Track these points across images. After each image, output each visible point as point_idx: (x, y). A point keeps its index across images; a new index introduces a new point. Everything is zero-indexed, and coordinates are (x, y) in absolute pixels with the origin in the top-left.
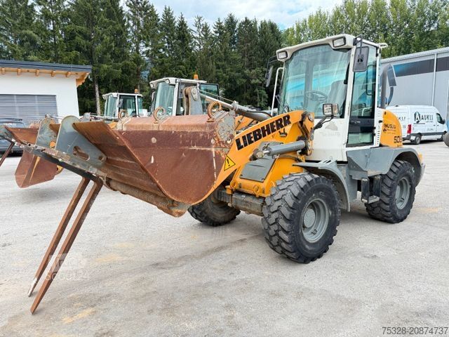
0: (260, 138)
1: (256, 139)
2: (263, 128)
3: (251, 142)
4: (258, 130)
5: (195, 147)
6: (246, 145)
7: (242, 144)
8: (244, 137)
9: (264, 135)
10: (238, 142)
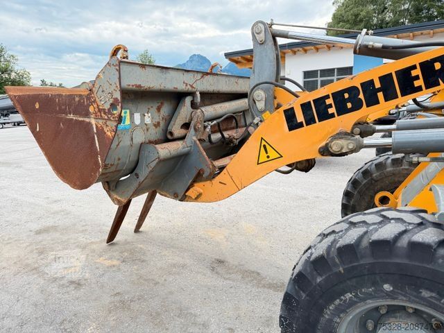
5: (71, 116)
6: (310, 121)
7: (300, 118)
10: (290, 115)
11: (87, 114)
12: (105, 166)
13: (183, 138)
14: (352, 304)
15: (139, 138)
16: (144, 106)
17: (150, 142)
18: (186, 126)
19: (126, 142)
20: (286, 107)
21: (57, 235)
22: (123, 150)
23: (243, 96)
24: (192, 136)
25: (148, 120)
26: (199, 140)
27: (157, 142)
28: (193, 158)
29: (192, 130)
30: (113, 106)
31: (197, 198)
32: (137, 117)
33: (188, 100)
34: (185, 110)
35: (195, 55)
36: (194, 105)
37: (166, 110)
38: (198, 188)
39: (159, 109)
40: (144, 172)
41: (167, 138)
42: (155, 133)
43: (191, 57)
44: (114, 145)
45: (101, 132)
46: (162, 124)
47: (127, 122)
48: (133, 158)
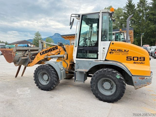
0: (47, 53)
1: (46, 53)
2: (48, 50)
3: (44, 54)
4: (46, 50)
5: (9, 53)
6: (43, 54)
7: (42, 54)
8: (42, 52)
9: (48, 52)
10: (40, 53)
11: (12, 53)
12: (14, 60)
13: (27, 56)
14: (39, 73)
15: (19, 56)
16: (20, 52)
17: (21, 57)
18: (27, 55)
19: (17, 56)
20: (40, 52)
21: (5, 77)
22: (17, 58)
23: (37, 50)
24: (28, 56)
25: (21, 54)
26: (30, 57)
27: (22, 57)
28: (28, 60)
29: (28, 55)
30: (15, 52)
31: (29, 66)
32: (19, 53)
33: (28, 51)
34: (27, 52)
35: (56, 33)
36: (29, 52)
37: (24, 52)
38: (29, 64)
39: (23, 52)
40: (20, 61)
41: (24, 56)
42: (22, 56)
43: (55, 34)
44: (15, 57)
45: (13, 55)
46: (23, 54)
47: (17, 54)
48: (18, 59)
